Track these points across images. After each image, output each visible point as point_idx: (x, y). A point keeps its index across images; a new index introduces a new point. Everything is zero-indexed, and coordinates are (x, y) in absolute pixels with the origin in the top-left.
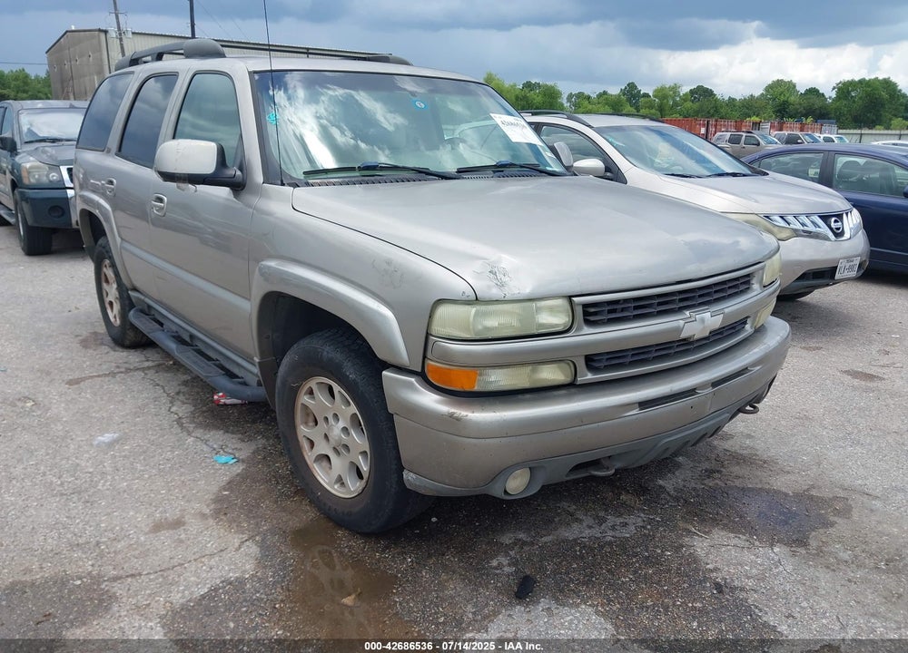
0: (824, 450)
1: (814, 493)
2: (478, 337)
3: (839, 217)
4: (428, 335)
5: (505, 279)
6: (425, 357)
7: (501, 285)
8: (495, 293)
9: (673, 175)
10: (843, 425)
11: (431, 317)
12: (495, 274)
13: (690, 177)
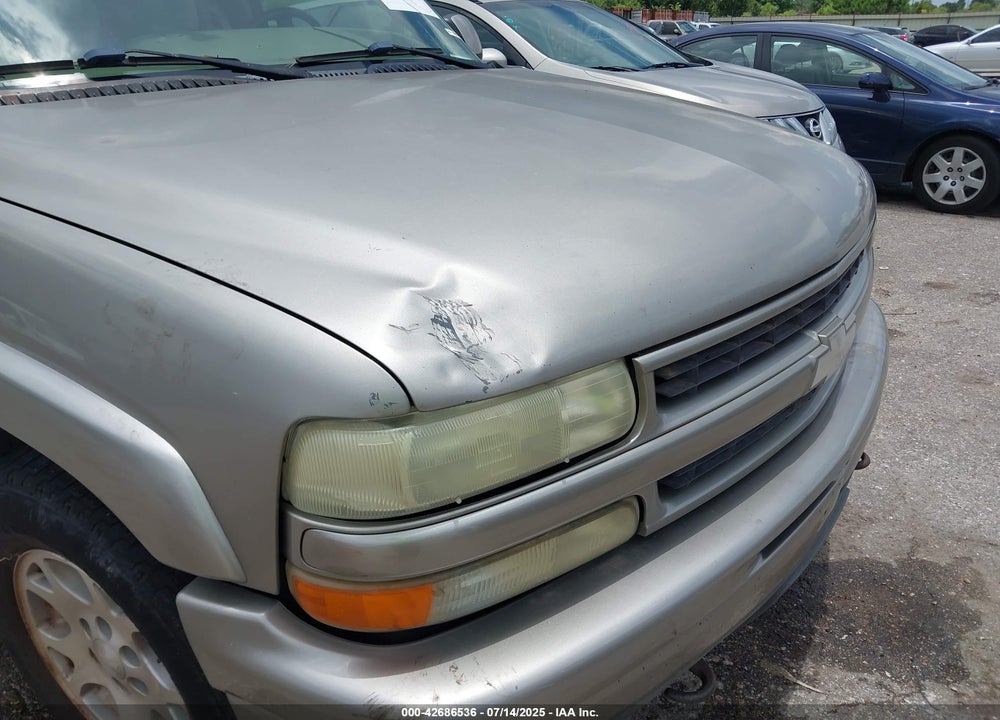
0: (895, 468)
1: (921, 555)
2: (425, 505)
3: (816, 116)
4: (284, 505)
5: (477, 335)
6: (283, 558)
7: (472, 355)
8: (458, 379)
9: (601, 68)
10: (896, 418)
11: (285, 459)
12: (448, 324)
13: (619, 70)
